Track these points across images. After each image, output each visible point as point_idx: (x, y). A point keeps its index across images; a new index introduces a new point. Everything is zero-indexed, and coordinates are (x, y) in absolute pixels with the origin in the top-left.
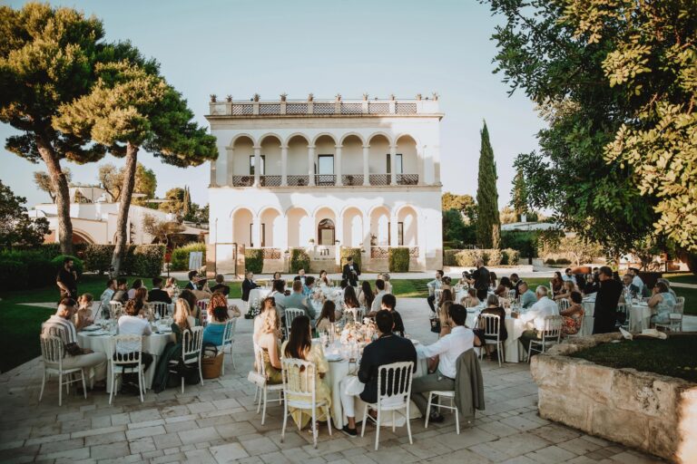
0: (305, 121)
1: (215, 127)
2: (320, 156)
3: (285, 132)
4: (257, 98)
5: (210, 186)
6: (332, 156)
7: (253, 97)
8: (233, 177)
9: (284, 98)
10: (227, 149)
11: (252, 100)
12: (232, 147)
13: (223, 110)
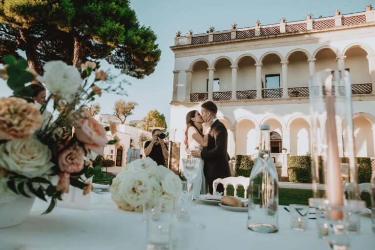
0: (253, 43)
1: (178, 55)
2: (267, 76)
3: (234, 54)
4: (212, 31)
5: (172, 103)
6: (278, 75)
7: (209, 30)
8: (191, 95)
9: (234, 28)
10: (187, 71)
11: (208, 32)
12: (191, 70)
13: (185, 41)
